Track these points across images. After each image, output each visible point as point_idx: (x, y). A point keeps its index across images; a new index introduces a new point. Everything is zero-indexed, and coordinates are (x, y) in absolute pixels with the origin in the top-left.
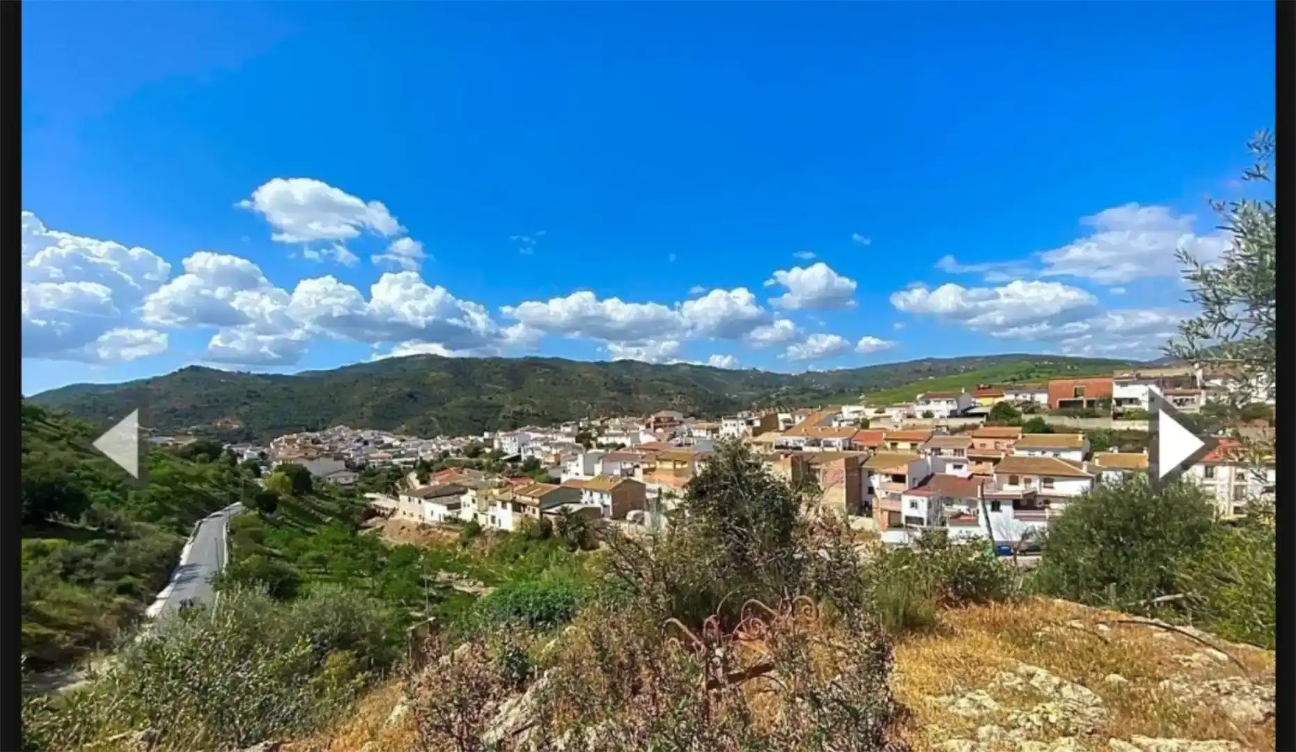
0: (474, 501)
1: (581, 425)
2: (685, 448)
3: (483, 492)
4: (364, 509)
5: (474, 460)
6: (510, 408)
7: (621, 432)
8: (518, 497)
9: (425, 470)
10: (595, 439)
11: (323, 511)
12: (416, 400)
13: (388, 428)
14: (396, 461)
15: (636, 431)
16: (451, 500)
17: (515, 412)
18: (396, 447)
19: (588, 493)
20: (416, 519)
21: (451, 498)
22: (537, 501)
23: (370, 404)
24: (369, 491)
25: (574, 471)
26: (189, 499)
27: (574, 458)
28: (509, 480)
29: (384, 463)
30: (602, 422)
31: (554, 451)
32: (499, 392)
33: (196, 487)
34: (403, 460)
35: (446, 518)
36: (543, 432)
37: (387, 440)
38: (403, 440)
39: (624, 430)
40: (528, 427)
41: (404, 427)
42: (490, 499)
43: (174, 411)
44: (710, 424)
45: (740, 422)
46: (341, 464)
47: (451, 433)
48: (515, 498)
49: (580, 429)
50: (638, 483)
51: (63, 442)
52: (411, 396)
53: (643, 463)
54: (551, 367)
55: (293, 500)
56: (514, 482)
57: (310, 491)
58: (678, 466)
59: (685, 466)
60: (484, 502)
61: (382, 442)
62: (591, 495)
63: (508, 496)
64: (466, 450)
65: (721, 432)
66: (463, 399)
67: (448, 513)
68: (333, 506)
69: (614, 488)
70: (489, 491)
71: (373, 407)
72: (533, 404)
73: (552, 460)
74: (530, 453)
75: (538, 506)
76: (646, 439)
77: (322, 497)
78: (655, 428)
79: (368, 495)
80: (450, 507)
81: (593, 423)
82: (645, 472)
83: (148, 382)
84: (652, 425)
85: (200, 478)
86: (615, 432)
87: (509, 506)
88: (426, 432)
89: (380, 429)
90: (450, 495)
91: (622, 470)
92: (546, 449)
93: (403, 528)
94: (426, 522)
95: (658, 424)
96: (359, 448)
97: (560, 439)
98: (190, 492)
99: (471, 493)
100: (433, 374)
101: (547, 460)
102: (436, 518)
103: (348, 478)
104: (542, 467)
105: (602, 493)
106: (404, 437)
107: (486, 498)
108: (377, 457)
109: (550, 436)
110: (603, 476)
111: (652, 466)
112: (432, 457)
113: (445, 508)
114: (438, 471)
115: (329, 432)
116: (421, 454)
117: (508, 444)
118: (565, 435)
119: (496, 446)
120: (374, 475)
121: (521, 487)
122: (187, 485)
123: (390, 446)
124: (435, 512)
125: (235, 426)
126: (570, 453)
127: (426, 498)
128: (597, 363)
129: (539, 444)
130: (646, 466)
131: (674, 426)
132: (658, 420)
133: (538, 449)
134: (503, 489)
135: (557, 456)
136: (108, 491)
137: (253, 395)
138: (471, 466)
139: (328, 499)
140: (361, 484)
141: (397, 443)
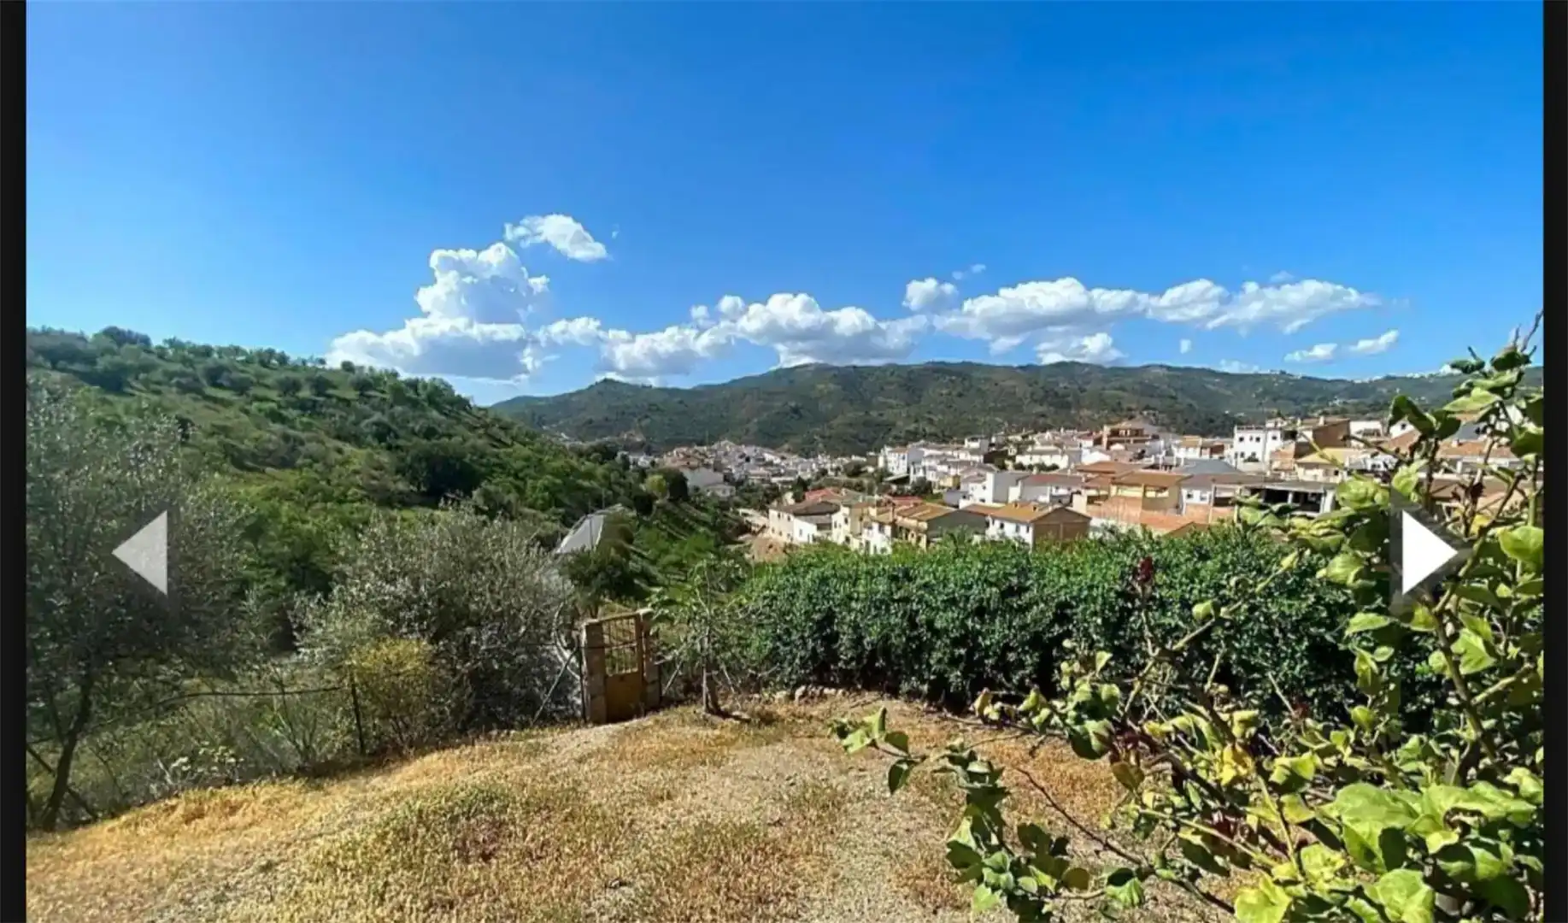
0: (846, 521)
1: (994, 440)
2: (1162, 472)
3: (859, 511)
4: (736, 524)
5: (855, 480)
6: (904, 426)
7: (1052, 448)
8: (900, 518)
9: (802, 486)
10: (1013, 459)
11: (697, 521)
12: (801, 416)
13: (773, 447)
14: (774, 480)
15: (1078, 448)
16: (823, 519)
17: (908, 432)
18: (777, 465)
19: (997, 523)
20: (784, 539)
21: (823, 517)
22: (924, 525)
23: (757, 419)
24: (744, 507)
25: (982, 493)
26: (580, 494)
27: (980, 479)
28: (890, 498)
29: (763, 481)
30: (1023, 437)
31: (953, 472)
32: (891, 407)
33: (586, 484)
34: (782, 479)
35: (815, 539)
36: (940, 449)
37: (768, 457)
38: (784, 459)
39: (1059, 445)
40: (922, 442)
41: (786, 446)
42: (865, 519)
43: (591, 422)
44: (1209, 440)
45: (1271, 434)
46: (720, 476)
47: (834, 453)
48: (895, 520)
49: (992, 445)
50: (1079, 515)
51: (481, 431)
52: (796, 410)
53: (1087, 488)
54: (959, 374)
55: (670, 507)
56: (896, 501)
57: (687, 499)
58: (1151, 494)
59: (1166, 494)
60: (858, 523)
61: (764, 459)
62: (1002, 526)
63: (889, 517)
64: (846, 470)
65: (1228, 452)
66: (850, 415)
67: (818, 534)
68: (704, 516)
69: (1040, 519)
70: (865, 511)
71: (759, 423)
72: (931, 421)
73: (949, 482)
74: (921, 474)
75: (926, 532)
76: (1092, 457)
77: (698, 507)
78: (1110, 443)
79: (741, 511)
80: (820, 527)
81: (1011, 438)
82: (1091, 500)
83: (571, 395)
84: (1105, 440)
85: (589, 475)
86: (1044, 451)
87: (888, 529)
88: (807, 452)
89: (765, 446)
90: (821, 514)
91: (1052, 497)
92: (944, 468)
93: (771, 547)
94: (795, 542)
95: (1114, 438)
96: (741, 464)
97: (963, 456)
98: (580, 488)
99: (845, 510)
100: (821, 386)
101: (942, 483)
102: (804, 539)
103: (724, 492)
104: (935, 491)
105: (1018, 523)
106: (785, 455)
107: (861, 519)
108: (756, 473)
109: (950, 453)
110: (1021, 503)
111: (1103, 493)
112: (809, 476)
113: (815, 527)
114: (814, 490)
115: (715, 446)
116: (800, 473)
117: (895, 462)
118: (969, 451)
119: (881, 464)
120: (751, 491)
121: (905, 507)
122: (580, 481)
123: (771, 463)
124: (803, 531)
125: (638, 440)
126: (975, 473)
127: (797, 515)
128: (1021, 368)
129: (933, 463)
130: (1093, 493)
131: (1144, 441)
132: (1115, 433)
133: (931, 468)
134: (881, 509)
135: (956, 477)
136: (511, 479)
137: (654, 408)
138: (848, 486)
139: (704, 510)
140: (737, 499)
141: (777, 461)
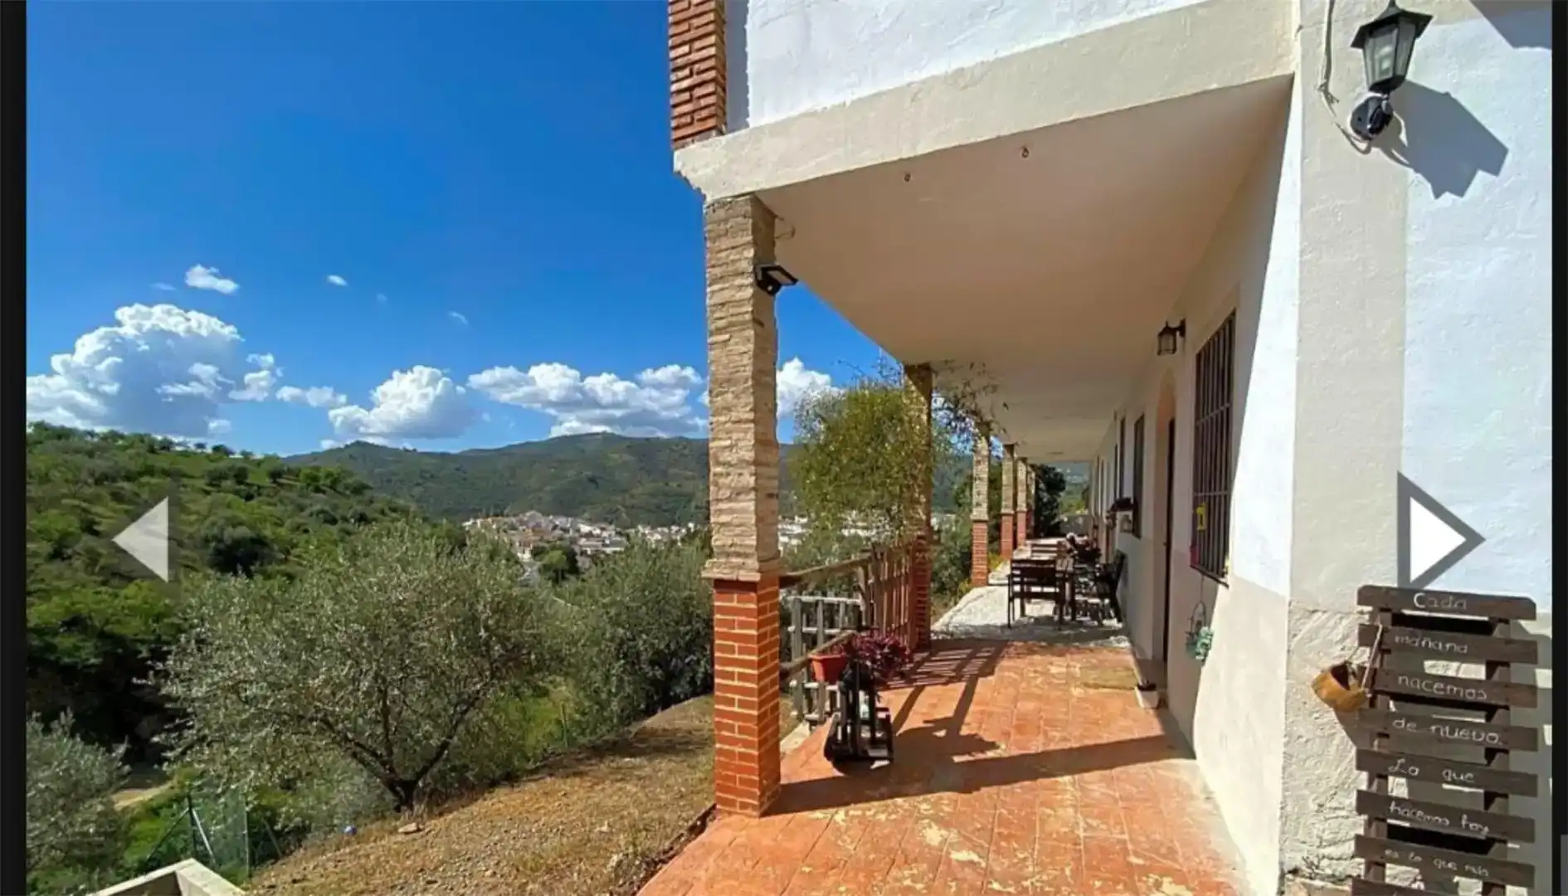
12: (598, 485)
18: (598, 536)
23: (548, 488)
32: (685, 479)
34: (613, 550)
37: (585, 528)
38: (603, 529)
41: (587, 515)
47: (651, 522)
52: (592, 480)
61: (582, 530)
66: (649, 486)
71: (552, 491)
88: (623, 521)
100: (616, 456)
106: (603, 525)
137: (426, 476)
141: (598, 531)
